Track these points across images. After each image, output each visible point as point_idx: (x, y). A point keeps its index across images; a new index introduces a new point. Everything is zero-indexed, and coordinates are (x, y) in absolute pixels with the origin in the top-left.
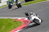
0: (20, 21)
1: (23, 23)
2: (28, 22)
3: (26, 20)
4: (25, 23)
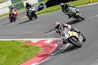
0: (37, 46)
1: (42, 50)
2: (51, 47)
3: (48, 44)
4: (45, 50)
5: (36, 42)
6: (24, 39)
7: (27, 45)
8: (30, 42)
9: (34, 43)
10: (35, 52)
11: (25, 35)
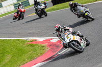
0: (43, 45)
1: (48, 49)
2: (57, 46)
4: (51, 49)
5: (41, 40)
6: (30, 38)
7: (33, 44)
8: (36, 41)
9: (40, 42)
10: (41, 51)
11: (30, 33)
